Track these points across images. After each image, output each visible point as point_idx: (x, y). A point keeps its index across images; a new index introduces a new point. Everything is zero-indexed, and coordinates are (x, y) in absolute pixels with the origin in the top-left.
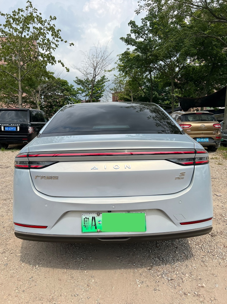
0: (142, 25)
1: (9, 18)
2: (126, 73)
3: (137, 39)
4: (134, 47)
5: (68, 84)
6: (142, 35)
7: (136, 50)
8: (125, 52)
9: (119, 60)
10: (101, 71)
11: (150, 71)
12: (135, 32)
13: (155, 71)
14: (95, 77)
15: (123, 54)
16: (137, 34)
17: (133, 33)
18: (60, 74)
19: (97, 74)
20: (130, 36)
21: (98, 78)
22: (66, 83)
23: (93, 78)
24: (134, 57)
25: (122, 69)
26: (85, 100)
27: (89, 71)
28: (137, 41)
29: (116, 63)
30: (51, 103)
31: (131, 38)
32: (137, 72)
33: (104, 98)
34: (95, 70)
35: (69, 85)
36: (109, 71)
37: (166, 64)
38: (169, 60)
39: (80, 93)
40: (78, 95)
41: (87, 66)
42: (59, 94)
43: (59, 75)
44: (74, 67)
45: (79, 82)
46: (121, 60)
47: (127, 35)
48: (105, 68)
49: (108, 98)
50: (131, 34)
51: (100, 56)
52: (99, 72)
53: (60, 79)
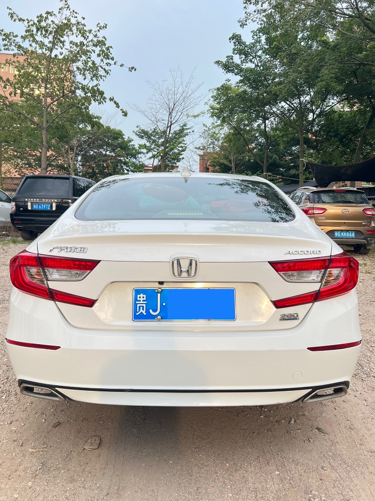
0: (253, 41)
1: (32, 25)
2: (224, 121)
3: (244, 64)
4: (238, 78)
5: (124, 137)
6: (251, 57)
7: (241, 81)
8: (222, 86)
9: (212, 99)
10: (181, 116)
11: (265, 119)
12: (241, 52)
13: (272, 119)
14: (170, 126)
15: (218, 89)
16: (244, 56)
17: (236, 54)
18: (110, 119)
19: (174, 121)
20: (232, 59)
21: (176, 128)
22: (120, 134)
23: (168, 127)
24: (237, 95)
25: (217, 113)
26: (153, 165)
27: (161, 116)
28: (243, 67)
29: (206, 103)
30: (93, 169)
31: (233, 62)
32: (242, 120)
33: (186, 163)
34: (170, 114)
35: (126, 138)
36: (195, 117)
37: (291, 107)
38: (297, 101)
39: (144, 154)
40: (139, 155)
41: (158, 106)
42: (108, 153)
43: (109, 121)
44: (135, 109)
45: (143, 134)
46: (215, 98)
47: (228, 57)
48: (188, 111)
49: (191, 163)
50: (233, 55)
51: (180, 90)
52: (177, 117)
53: (110, 128)
